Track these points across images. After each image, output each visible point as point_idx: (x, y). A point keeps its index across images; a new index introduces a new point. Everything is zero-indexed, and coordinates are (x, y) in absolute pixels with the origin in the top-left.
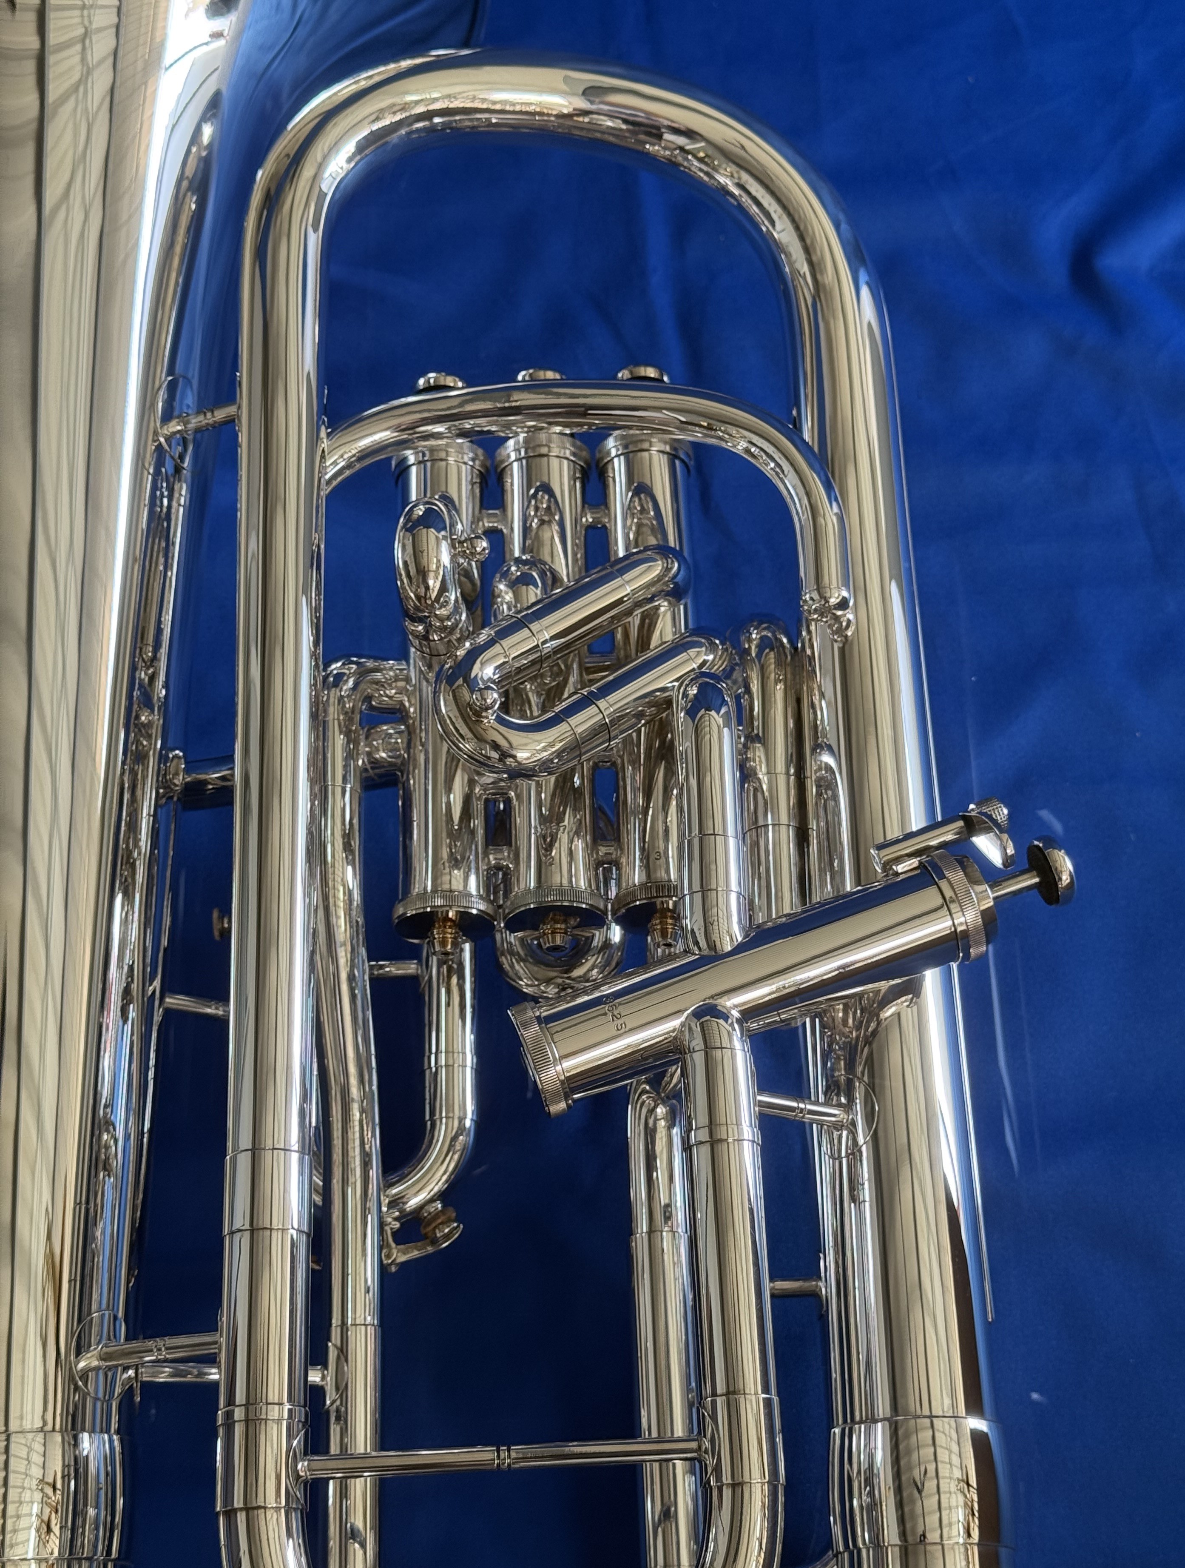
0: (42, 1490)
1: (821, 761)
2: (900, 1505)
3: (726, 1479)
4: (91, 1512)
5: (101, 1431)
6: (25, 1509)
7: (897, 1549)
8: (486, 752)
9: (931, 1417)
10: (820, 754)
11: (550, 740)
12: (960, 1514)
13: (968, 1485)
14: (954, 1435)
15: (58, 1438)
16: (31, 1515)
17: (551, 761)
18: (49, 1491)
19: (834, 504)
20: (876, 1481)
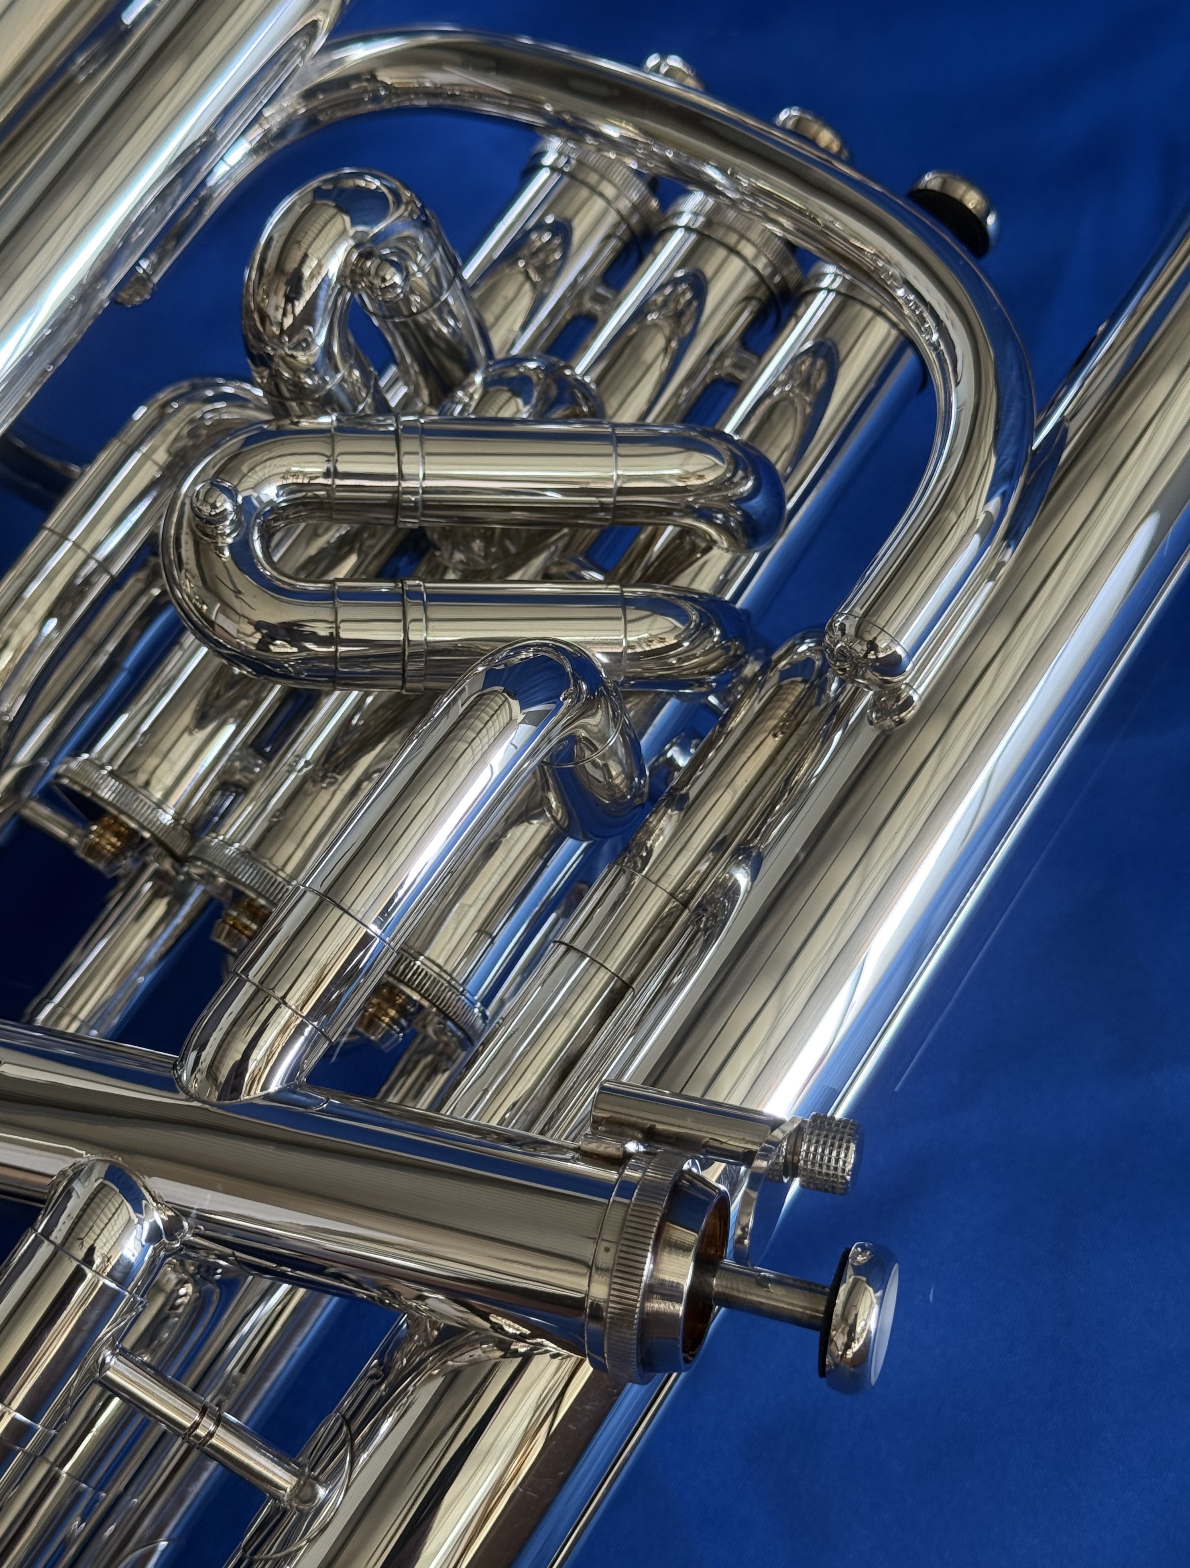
1: (731, 876)
8: (210, 610)
10: (738, 864)
19: (996, 501)
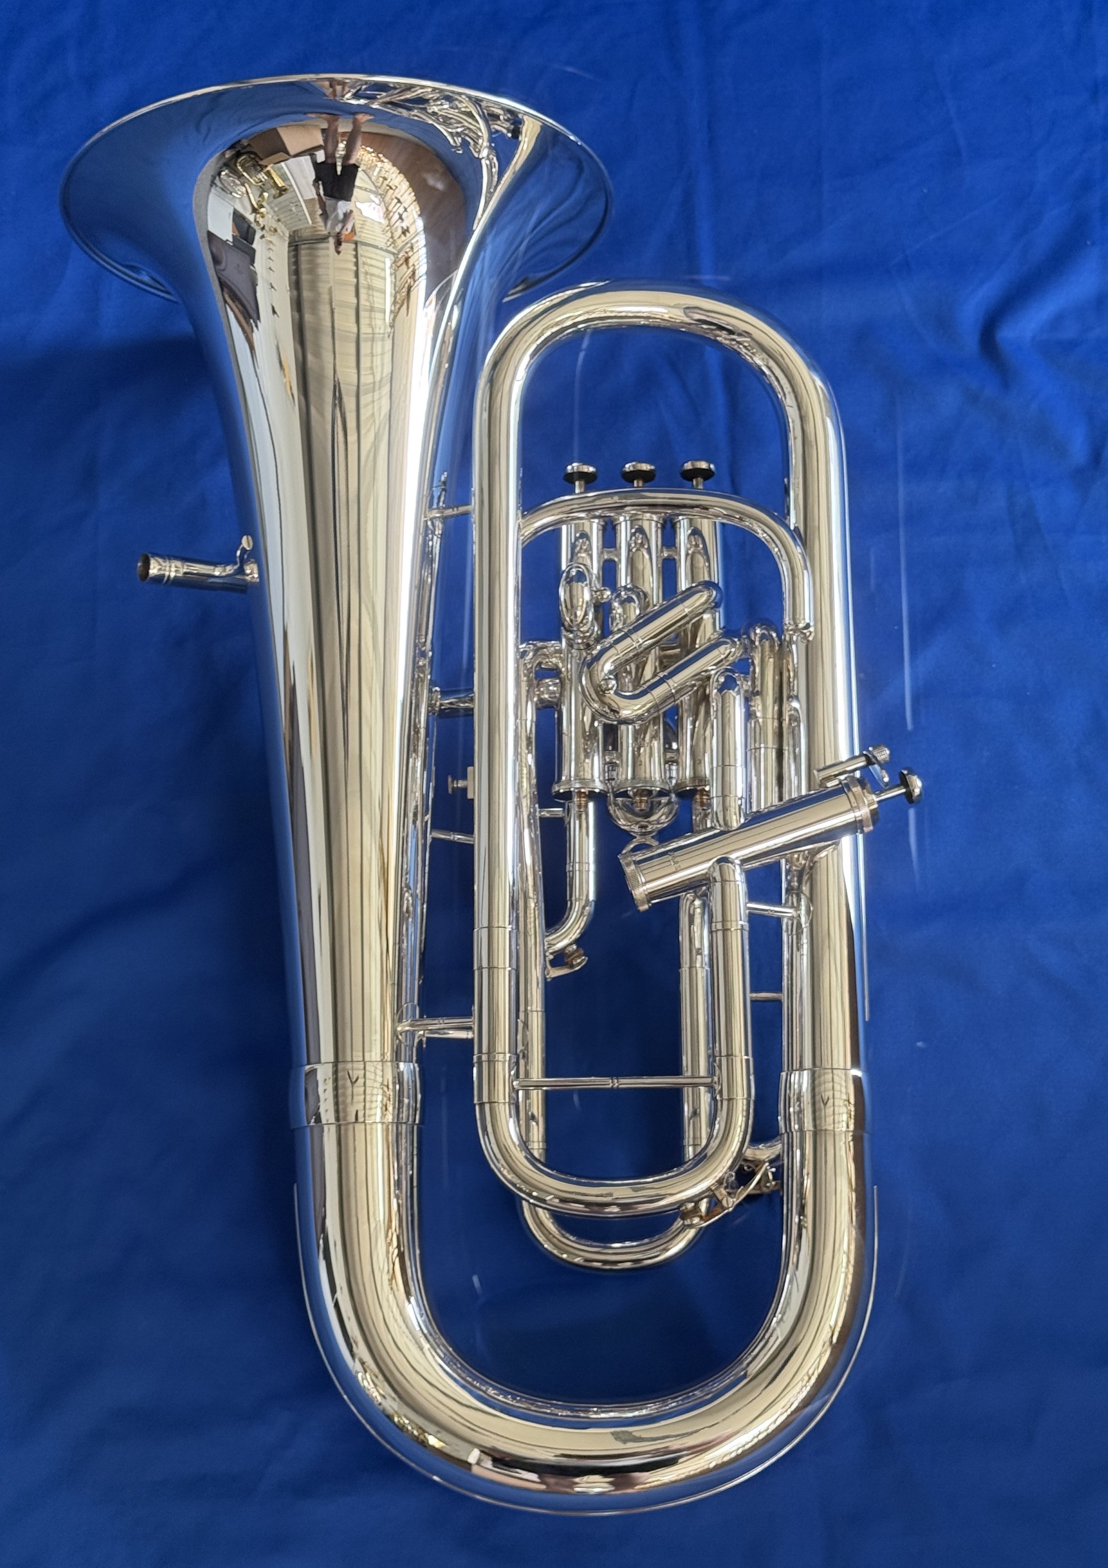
0: (382, 1089)
1: (792, 706)
2: (814, 1112)
3: (725, 1096)
4: (406, 1101)
5: (409, 1062)
6: (374, 1098)
7: (811, 1133)
8: (606, 710)
9: (832, 1069)
10: (791, 702)
11: (643, 703)
12: (845, 1117)
13: (849, 1103)
14: (843, 1077)
15: (389, 1064)
16: (377, 1101)
17: (643, 715)
18: (386, 1089)
20: (802, 1099)
